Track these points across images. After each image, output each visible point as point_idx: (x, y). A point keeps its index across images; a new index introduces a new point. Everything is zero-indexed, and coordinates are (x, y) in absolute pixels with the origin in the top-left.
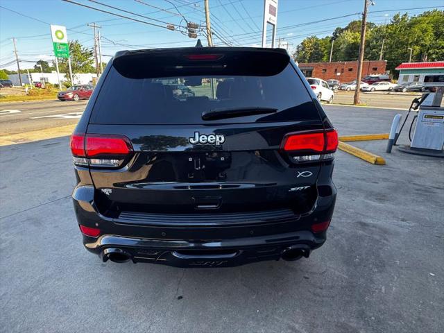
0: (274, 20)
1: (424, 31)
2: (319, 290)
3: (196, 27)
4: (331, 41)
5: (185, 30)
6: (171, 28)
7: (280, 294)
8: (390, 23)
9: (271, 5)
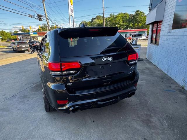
0: (73, 14)
1: (120, 20)
2: (134, 107)
3: (41, 16)
4: (91, 23)
5: (37, 18)
6: (31, 16)
7: (124, 110)
8: (109, 17)
9: (71, 9)
